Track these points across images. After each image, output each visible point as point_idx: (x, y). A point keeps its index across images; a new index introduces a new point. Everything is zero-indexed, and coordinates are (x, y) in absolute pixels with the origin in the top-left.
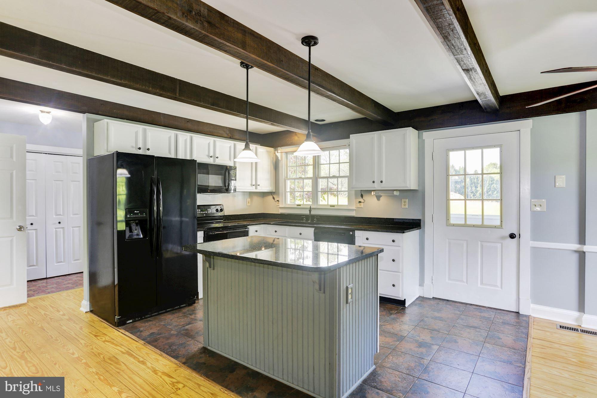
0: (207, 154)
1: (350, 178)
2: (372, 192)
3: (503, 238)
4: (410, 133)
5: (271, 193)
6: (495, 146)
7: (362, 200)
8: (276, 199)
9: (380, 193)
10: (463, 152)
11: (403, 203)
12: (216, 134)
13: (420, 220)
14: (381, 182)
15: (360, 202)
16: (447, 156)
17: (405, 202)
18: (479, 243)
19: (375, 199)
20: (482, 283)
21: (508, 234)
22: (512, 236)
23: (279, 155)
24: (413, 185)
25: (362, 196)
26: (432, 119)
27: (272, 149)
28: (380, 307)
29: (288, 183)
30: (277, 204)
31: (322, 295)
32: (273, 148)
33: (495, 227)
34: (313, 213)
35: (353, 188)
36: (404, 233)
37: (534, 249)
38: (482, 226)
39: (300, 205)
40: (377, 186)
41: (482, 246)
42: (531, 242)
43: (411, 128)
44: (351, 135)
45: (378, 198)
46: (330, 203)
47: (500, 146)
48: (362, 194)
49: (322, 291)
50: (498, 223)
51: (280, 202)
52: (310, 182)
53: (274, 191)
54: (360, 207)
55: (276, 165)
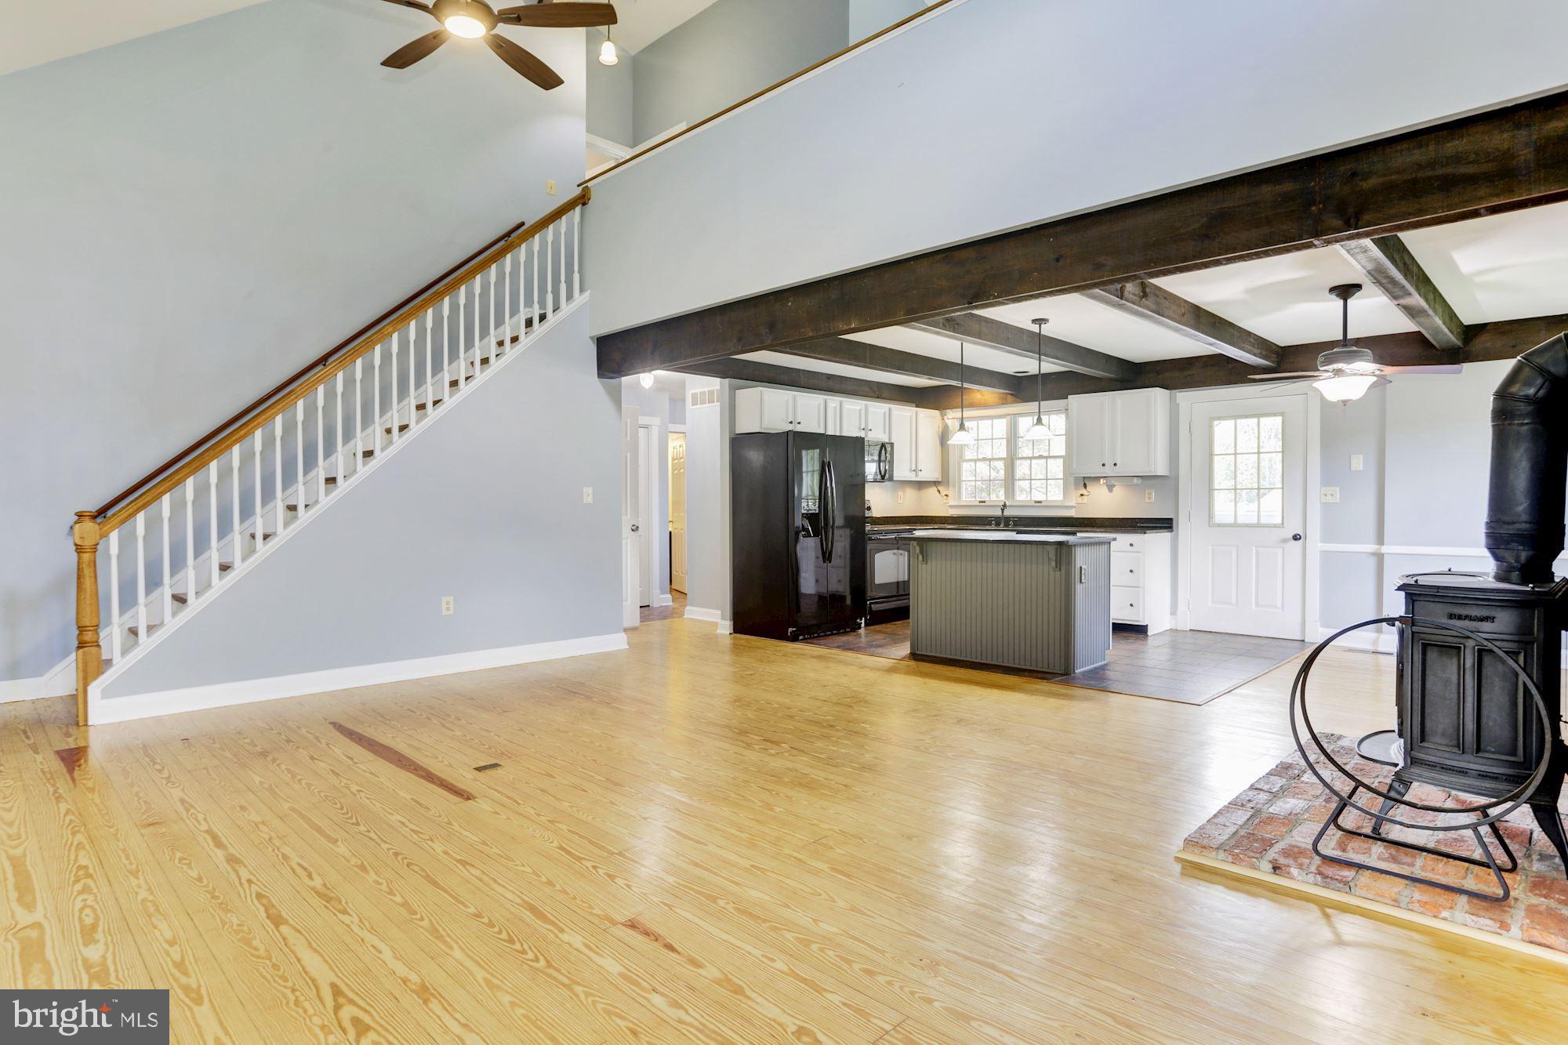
0: (858, 426)
1: (1067, 460)
2: (1102, 480)
3: (1285, 541)
4: (1158, 395)
5: (936, 483)
6: (1275, 415)
7: (1084, 492)
8: (944, 492)
9: (1113, 482)
10: (1233, 421)
11: (1147, 495)
12: (860, 394)
13: (1171, 519)
14: (1115, 465)
15: (1082, 495)
16: (1211, 427)
17: (1150, 494)
18: (1254, 548)
19: (1105, 490)
20: (1257, 604)
21: (1291, 536)
22: (1296, 538)
23: (949, 422)
24: (1161, 469)
25: (1085, 486)
26: (1190, 375)
27: (936, 413)
28: (1113, 632)
29: (966, 466)
30: (945, 501)
31: (1058, 573)
32: (937, 411)
33: (1275, 526)
34: (1007, 513)
35: (1072, 474)
36: (1145, 533)
37: (1325, 554)
38: (1258, 526)
39: (984, 502)
40: (1109, 471)
41: (1257, 552)
42: (1320, 544)
43: (1158, 389)
44: (1069, 396)
45: (1110, 488)
46: (1034, 499)
47: (1282, 414)
48: (1085, 482)
49: (1058, 569)
50: (1278, 521)
51: (949, 498)
52: (1000, 465)
53: (940, 480)
54: (1083, 502)
55: (944, 437)
